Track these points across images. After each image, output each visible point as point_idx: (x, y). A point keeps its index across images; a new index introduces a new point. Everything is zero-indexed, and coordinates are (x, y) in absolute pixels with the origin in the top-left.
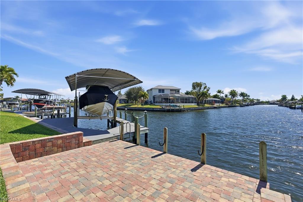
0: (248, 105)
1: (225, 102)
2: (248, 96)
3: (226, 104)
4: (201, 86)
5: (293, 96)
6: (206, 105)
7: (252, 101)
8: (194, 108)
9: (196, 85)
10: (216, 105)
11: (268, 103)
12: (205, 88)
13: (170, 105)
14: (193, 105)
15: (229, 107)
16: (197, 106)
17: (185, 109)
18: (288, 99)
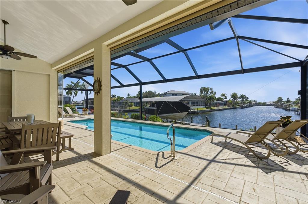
0: (247, 107)
1: (227, 104)
2: (246, 98)
3: (228, 106)
4: (208, 91)
5: (288, 98)
6: (213, 108)
7: (250, 102)
8: (204, 111)
9: (204, 90)
10: (220, 107)
11: (265, 104)
12: (212, 92)
14: (202, 108)
15: (231, 108)
17: (199, 112)
18: (283, 101)
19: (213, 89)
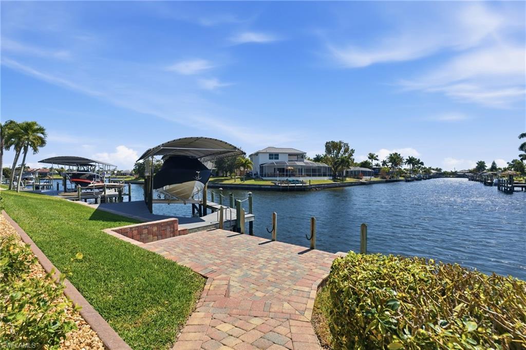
0: (419, 179)
1: (380, 174)
2: (420, 164)
3: (382, 178)
4: (340, 148)
5: (494, 163)
6: (348, 180)
7: (428, 171)
8: (326, 185)
9: (332, 147)
10: (365, 179)
11: (455, 174)
12: (346, 151)
13: (287, 180)
14: (327, 180)
15: (387, 182)
16: (332, 182)
17: (313, 186)
18: (487, 168)
19: (349, 145)
